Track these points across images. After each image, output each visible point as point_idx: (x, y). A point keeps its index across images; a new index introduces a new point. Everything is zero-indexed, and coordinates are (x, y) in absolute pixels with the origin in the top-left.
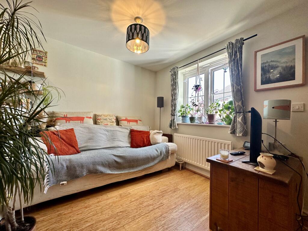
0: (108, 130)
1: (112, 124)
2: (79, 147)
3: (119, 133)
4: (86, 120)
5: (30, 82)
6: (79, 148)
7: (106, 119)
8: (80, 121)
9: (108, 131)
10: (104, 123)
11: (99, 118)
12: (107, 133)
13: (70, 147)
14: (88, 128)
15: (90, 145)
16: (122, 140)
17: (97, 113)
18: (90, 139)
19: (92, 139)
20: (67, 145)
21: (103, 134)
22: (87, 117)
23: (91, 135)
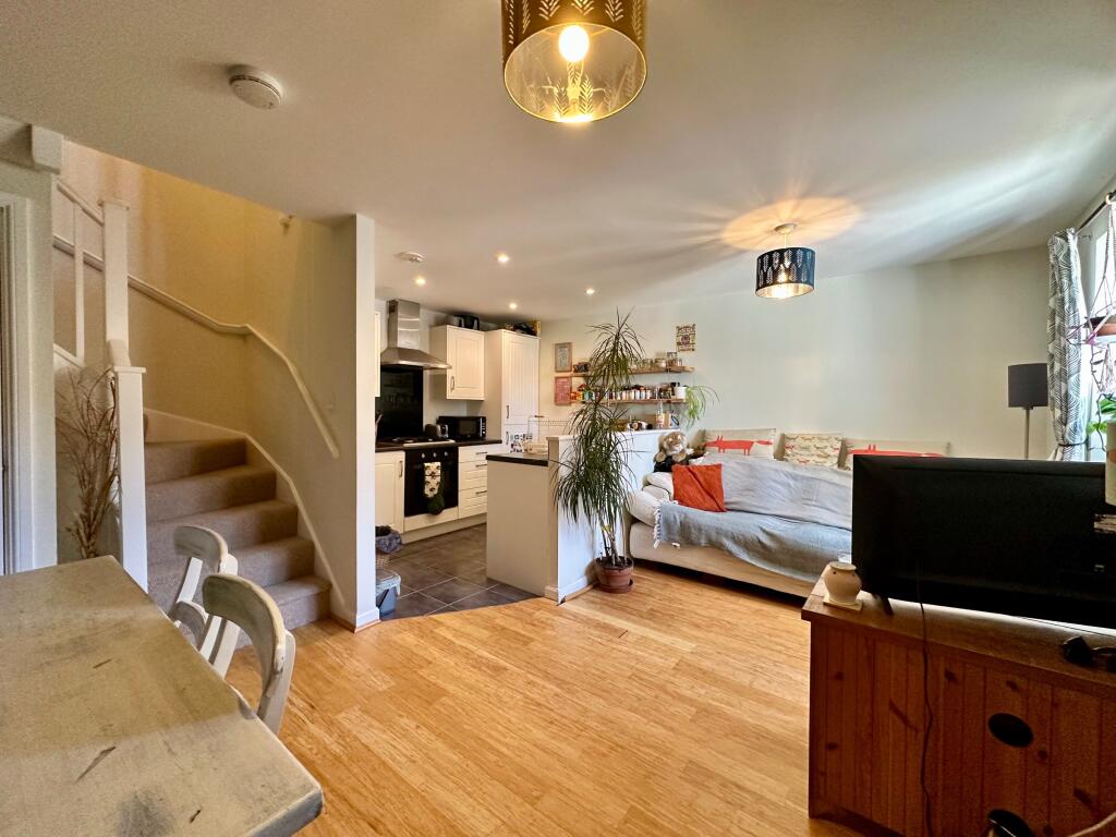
0: (797, 475)
1: (821, 460)
2: (726, 500)
3: (824, 488)
4: (756, 447)
5: (673, 384)
6: (726, 503)
7: (806, 448)
8: (742, 451)
9: (795, 478)
10: (798, 457)
11: (791, 443)
12: (792, 482)
13: (707, 497)
14: (750, 466)
15: (749, 502)
16: (833, 508)
17: (787, 433)
18: (749, 490)
19: (752, 490)
20: (703, 492)
21: (783, 484)
22: (760, 442)
23: (753, 481)
